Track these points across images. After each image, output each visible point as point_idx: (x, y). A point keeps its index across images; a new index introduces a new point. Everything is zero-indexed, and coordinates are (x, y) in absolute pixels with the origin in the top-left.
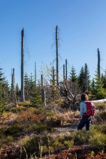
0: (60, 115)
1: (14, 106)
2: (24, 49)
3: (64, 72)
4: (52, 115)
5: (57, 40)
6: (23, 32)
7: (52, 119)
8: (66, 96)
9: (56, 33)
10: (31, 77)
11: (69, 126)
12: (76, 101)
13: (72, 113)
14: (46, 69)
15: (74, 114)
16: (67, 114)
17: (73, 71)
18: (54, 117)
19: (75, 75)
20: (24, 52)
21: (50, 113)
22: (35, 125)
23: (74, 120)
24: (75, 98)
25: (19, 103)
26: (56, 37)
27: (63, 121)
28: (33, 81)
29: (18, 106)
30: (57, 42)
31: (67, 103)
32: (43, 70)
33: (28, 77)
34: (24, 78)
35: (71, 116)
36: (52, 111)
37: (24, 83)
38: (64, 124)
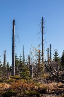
0: (46, 85)
1: (7, 79)
2: (15, 35)
3: (48, 54)
4: (40, 85)
5: (42, 28)
6: (14, 21)
7: (39, 88)
8: (50, 71)
9: (42, 23)
10: (20, 57)
11: (53, 93)
12: (58, 75)
13: (56, 84)
14: (35, 51)
15: (58, 85)
16: (51, 84)
17: (56, 53)
18: (41, 86)
19: (58, 57)
20: (15, 38)
21: (38, 84)
22: (26, 91)
23: (57, 89)
24: (58, 73)
25: (11, 76)
26: (42, 26)
27: (49, 90)
28: (21, 60)
29: (10, 79)
30: (42, 30)
31: (51, 76)
32: (32, 51)
33: (18, 57)
34: (15, 57)
35: (55, 86)
36: (39, 82)
37: (15, 61)
38: (49, 92)
